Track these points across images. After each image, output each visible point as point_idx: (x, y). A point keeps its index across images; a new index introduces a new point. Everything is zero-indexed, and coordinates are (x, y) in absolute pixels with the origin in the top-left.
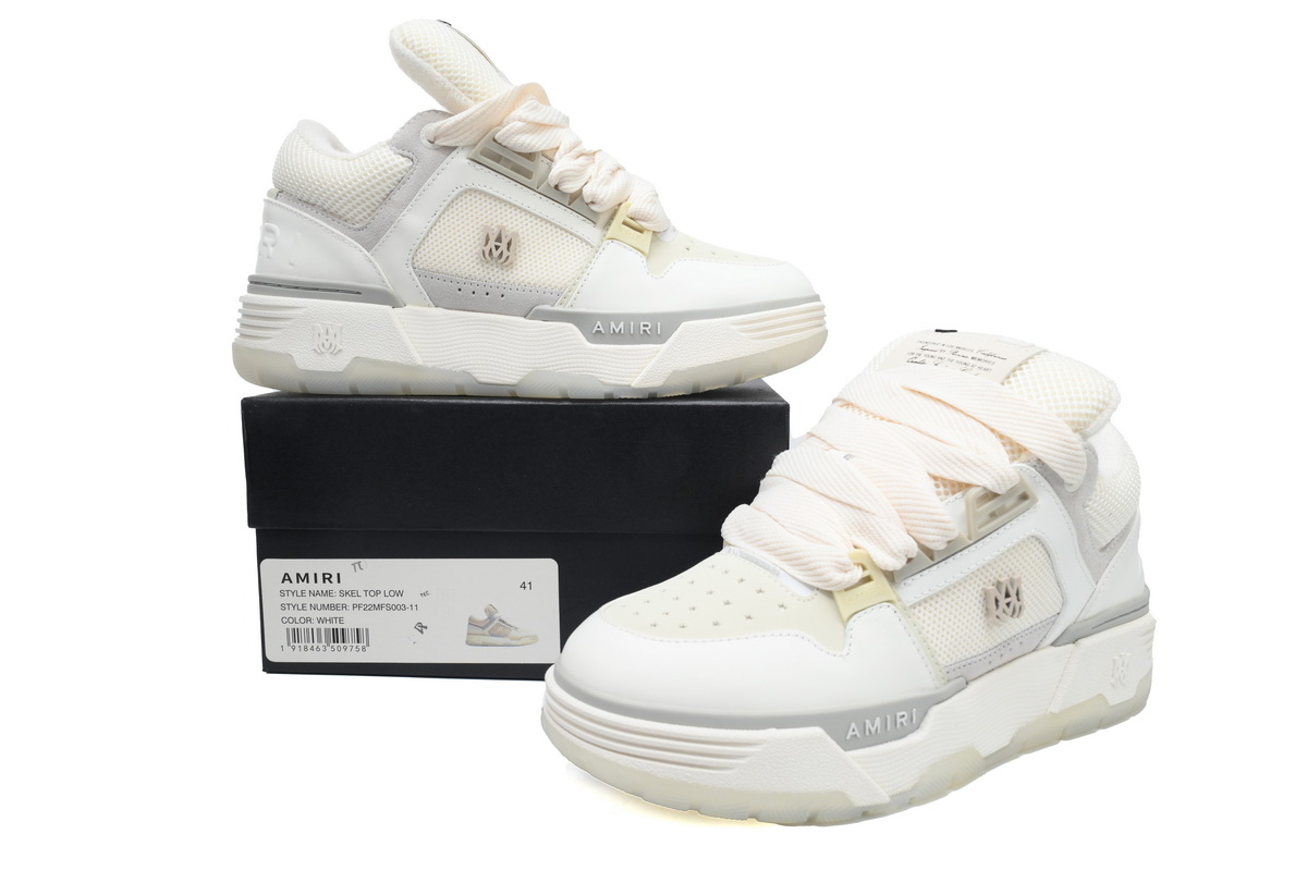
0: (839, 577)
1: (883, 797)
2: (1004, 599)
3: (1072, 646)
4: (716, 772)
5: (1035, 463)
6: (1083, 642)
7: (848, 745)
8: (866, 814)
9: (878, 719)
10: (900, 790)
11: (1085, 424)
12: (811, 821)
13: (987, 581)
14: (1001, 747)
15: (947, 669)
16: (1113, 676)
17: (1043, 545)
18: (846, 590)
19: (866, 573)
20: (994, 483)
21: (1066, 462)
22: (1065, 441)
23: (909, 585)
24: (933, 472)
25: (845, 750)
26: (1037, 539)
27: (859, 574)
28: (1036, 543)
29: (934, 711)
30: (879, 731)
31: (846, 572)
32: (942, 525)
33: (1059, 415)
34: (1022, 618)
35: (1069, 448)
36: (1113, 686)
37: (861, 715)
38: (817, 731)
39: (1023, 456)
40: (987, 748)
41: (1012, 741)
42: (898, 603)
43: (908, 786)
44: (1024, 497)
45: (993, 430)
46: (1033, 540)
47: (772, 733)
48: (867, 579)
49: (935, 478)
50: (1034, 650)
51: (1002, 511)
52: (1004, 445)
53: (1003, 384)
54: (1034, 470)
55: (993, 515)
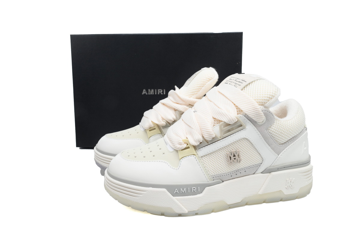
0: (179, 146)
1: (186, 211)
2: (234, 157)
3: (269, 174)
4: (134, 197)
5: (244, 115)
6: (273, 173)
7: (174, 195)
8: (180, 215)
9: (185, 188)
10: (193, 210)
11: (264, 103)
12: (162, 214)
13: (228, 151)
14: (237, 202)
15: (213, 177)
16: (286, 185)
17: (249, 141)
18: (182, 150)
19: (188, 146)
20: (228, 121)
21: (255, 115)
22: (255, 108)
23: (201, 150)
24: (214, 117)
25: (174, 196)
26: (247, 139)
27: (185, 146)
28: (246, 140)
29: (207, 188)
30: (185, 192)
31: (181, 145)
32: (209, 133)
33: (255, 100)
34: (241, 163)
35: (256, 110)
36: (286, 188)
37: (179, 187)
38: (164, 190)
39: (242, 113)
40: (230, 202)
41: (242, 201)
42: (197, 155)
43: (196, 209)
44: (241, 126)
45: (234, 104)
46: (245, 139)
47: (151, 189)
48: (188, 148)
49: (215, 119)
50: (254, 174)
51: (232, 129)
52: (237, 109)
53: (242, 90)
54: (244, 117)
55: (229, 131)
